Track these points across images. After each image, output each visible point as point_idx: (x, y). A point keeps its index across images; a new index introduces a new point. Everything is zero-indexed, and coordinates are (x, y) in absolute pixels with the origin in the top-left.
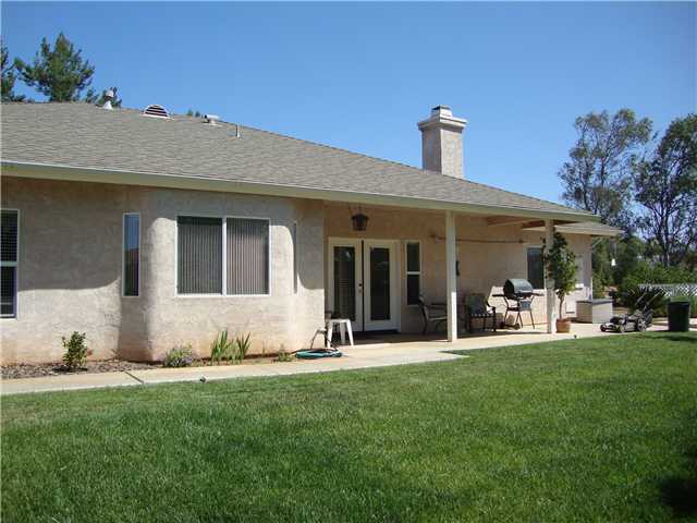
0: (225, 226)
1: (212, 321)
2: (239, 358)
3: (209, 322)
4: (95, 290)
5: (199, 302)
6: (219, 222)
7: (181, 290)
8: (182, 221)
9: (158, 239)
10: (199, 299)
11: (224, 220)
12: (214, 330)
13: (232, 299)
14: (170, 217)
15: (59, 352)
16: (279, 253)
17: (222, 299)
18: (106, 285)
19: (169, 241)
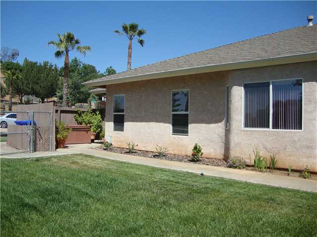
0: (271, 87)
1: (262, 144)
2: (269, 168)
3: (260, 144)
4: (216, 124)
5: (255, 132)
6: (268, 85)
7: (246, 126)
8: (246, 87)
9: (233, 98)
10: (255, 131)
11: (271, 83)
12: (264, 149)
13: (275, 132)
14: (239, 85)
15: (190, 152)
16: (310, 101)
17: (269, 131)
18: (220, 122)
19: (239, 98)
